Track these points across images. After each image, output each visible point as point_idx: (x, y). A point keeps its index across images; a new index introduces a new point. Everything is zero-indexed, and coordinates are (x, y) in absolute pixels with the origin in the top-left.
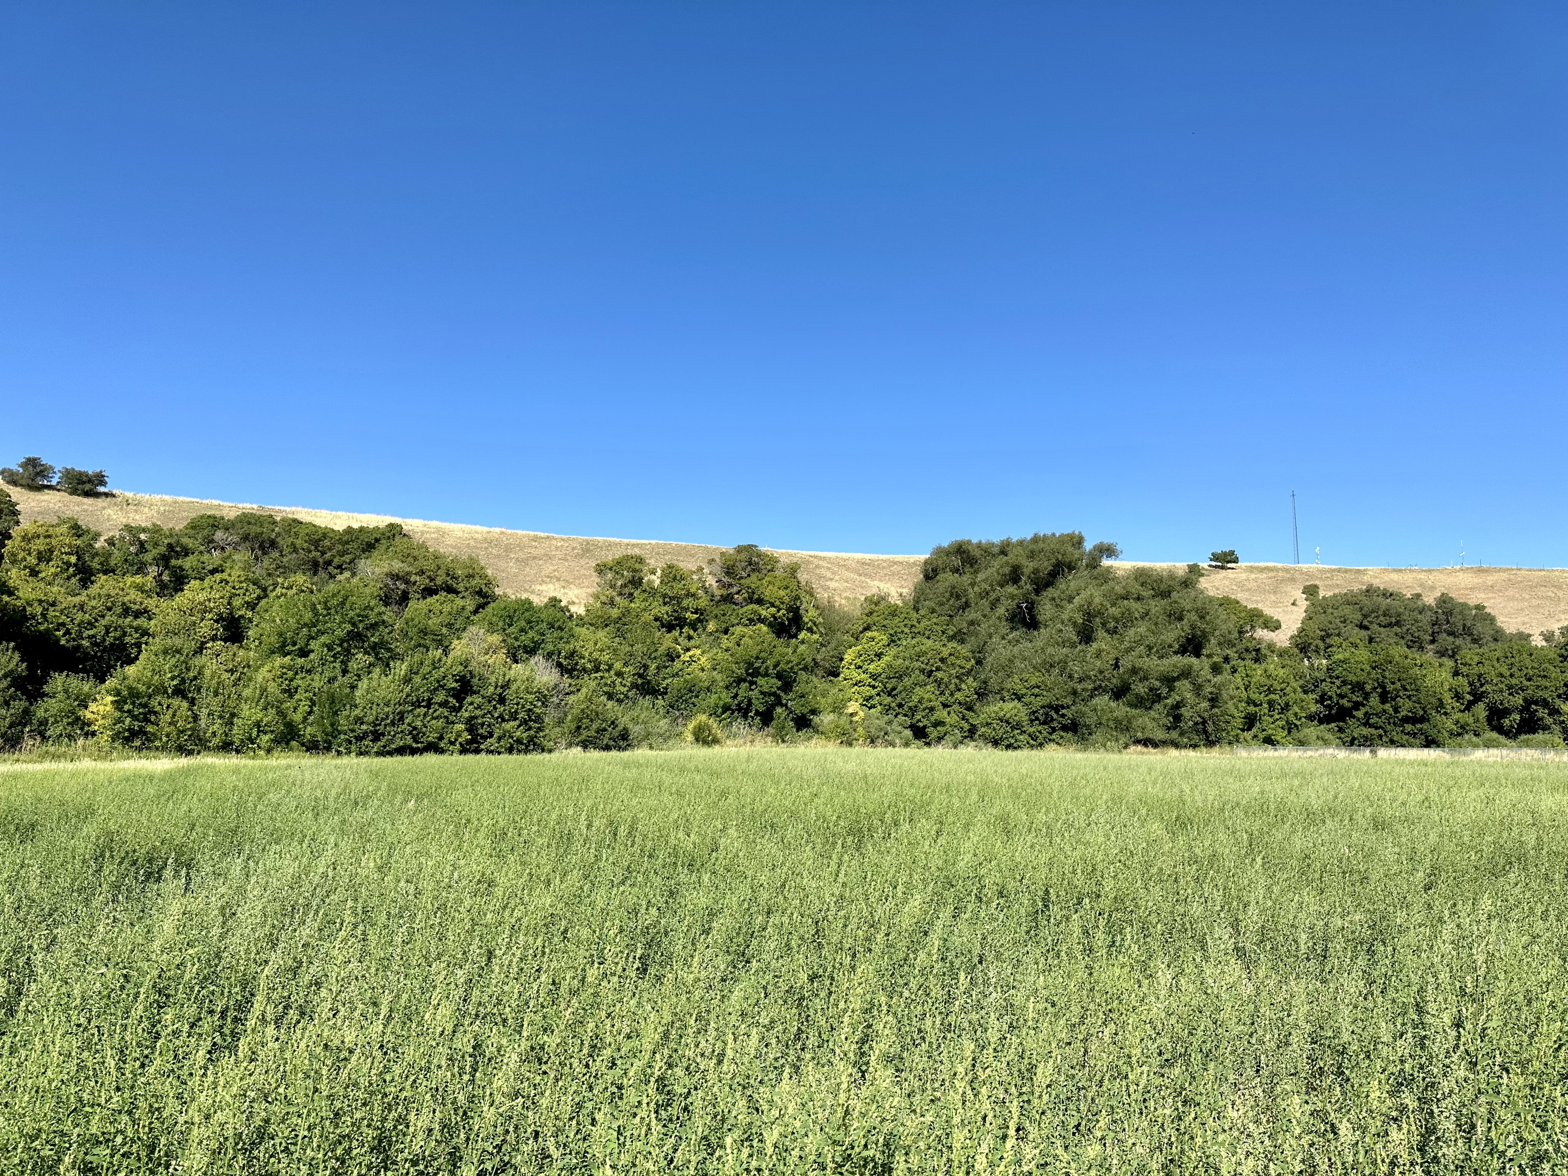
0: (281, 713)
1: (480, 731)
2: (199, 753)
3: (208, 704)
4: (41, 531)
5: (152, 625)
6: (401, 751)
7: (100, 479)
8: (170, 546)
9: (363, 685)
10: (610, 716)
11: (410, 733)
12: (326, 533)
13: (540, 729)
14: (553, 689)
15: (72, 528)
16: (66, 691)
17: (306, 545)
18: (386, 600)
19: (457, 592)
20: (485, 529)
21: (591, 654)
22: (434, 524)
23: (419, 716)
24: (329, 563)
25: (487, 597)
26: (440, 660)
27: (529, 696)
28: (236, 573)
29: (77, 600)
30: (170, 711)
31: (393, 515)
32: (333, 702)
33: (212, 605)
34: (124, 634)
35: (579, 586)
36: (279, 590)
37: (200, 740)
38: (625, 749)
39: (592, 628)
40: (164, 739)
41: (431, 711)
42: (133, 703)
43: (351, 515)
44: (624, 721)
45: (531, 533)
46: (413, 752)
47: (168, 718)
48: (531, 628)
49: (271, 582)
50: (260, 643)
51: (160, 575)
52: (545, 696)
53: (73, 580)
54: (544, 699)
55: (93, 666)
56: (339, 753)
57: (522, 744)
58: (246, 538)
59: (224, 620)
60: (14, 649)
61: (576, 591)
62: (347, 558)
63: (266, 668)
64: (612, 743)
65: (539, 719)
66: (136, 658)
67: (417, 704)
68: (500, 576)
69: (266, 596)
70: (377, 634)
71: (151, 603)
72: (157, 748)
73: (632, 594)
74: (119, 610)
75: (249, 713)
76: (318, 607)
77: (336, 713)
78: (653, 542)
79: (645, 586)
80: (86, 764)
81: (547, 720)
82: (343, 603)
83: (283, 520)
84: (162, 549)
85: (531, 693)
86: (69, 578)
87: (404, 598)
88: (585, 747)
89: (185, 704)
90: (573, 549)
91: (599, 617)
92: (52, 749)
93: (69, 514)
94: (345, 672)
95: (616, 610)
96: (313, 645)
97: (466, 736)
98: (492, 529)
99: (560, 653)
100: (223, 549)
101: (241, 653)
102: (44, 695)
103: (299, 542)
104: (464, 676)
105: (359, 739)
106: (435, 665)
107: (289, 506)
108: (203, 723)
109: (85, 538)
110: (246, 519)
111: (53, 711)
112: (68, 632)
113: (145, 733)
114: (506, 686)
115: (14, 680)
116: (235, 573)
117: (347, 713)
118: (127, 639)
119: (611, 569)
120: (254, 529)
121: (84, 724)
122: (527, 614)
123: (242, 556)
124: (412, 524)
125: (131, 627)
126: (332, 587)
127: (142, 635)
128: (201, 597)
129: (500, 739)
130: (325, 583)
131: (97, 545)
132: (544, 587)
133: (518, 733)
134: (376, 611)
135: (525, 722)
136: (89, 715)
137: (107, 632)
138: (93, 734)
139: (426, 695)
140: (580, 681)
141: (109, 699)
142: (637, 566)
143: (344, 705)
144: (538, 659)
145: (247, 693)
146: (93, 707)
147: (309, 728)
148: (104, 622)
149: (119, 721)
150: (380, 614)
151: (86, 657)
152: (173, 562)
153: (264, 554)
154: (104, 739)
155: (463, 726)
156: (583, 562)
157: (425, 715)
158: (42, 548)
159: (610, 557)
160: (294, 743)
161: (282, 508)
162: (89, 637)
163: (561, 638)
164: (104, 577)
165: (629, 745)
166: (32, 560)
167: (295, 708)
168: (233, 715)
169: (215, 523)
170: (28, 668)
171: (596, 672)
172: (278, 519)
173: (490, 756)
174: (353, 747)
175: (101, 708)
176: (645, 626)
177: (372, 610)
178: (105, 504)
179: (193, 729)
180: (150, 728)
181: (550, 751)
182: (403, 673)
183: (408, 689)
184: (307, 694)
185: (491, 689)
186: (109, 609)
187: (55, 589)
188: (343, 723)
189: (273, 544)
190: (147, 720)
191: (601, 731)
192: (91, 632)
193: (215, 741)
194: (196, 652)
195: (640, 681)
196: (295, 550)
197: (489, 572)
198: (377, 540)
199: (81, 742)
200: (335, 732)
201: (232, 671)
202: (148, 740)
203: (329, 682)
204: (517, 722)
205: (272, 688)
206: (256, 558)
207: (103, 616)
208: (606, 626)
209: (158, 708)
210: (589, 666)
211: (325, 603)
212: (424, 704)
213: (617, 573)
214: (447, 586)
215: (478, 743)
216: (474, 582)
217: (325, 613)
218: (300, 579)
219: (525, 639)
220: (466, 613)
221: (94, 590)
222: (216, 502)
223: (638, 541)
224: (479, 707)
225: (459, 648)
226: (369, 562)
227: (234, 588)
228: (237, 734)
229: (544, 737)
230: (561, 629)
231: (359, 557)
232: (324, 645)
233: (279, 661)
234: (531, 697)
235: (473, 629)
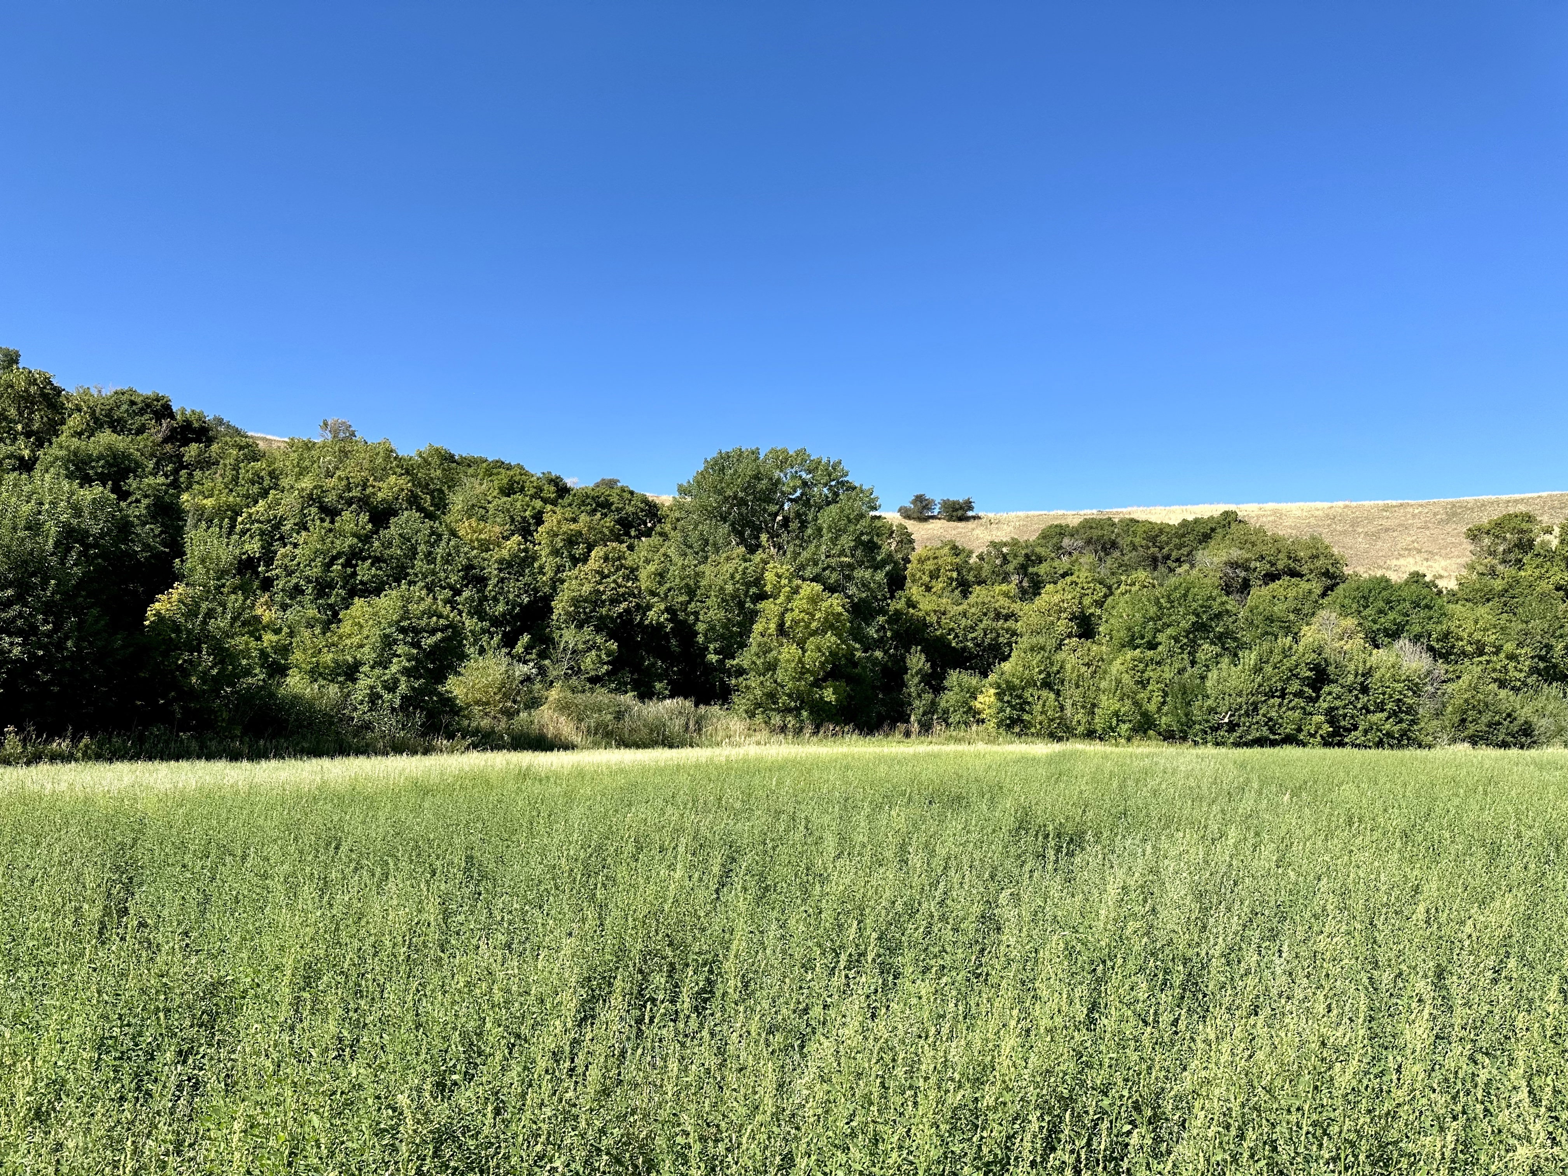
0: (1136, 704)
1: (1342, 723)
2: (1068, 739)
3: (1072, 695)
4: (930, 554)
5: (1019, 626)
6: (1260, 742)
7: (968, 505)
8: (1027, 556)
9: (1213, 675)
10: (1505, 707)
11: (1266, 724)
12: (1162, 529)
13: (1413, 722)
14: (1426, 676)
15: (952, 549)
16: (960, 685)
17: (1144, 543)
18: (1227, 589)
19: (1301, 576)
20: (1326, 505)
21: (1470, 635)
22: (1270, 506)
23: (1274, 706)
24: (1167, 557)
25: (1336, 578)
26: (1290, 648)
27: (1396, 685)
28: (1084, 574)
29: (960, 608)
30: (1041, 702)
31: (1226, 503)
32: (1184, 693)
33: (1066, 605)
34: (998, 635)
35: (1446, 557)
36: (1123, 587)
37: (1067, 728)
38: (1529, 747)
39: (1469, 605)
40: (1038, 727)
41: (1286, 701)
42: (1011, 695)
43: (1184, 508)
44: (1525, 713)
45: (1381, 503)
46: (1274, 744)
47: (1039, 708)
48: (1391, 608)
49: (1115, 580)
50: (1111, 638)
51: (1021, 582)
52: (1417, 685)
53: (957, 592)
54: (1416, 689)
55: (977, 664)
56: (1196, 743)
57: (1393, 738)
58: (1089, 542)
59: (1077, 618)
60: (921, 651)
61: (1443, 563)
62: (1185, 551)
63: (1119, 661)
64: (1509, 739)
65: (1410, 710)
66: (1009, 656)
67: (1270, 694)
68: (1348, 553)
69: (1111, 594)
70: (1222, 623)
71: (1016, 607)
72: (1033, 734)
73: (1520, 561)
74: (992, 615)
75: (1108, 704)
76: (1162, 601)
77: (1189, 704)
78: (1544, 494)
79: (1537, 549)
80: (981, 747)
81: (1421, 711)
82: (1185, 596)
83: (1121, 521)
84: (1021, 560)
85: (1398, 681)
86: (953, 591)
87: (1246, 586)
88: (1474, 743)
89: (1052, 696)
90: (1435, 514)
91: (1477, 591)
92: (954, 733)
93: (949, 537)
94: (1193, 663)
95: (1499, 581)
96: (1161, 637)
97: (1327, 728)
98: (1334, 504)
99: (1430, 636)
100: (1070, 554)
101: (1095, 648)
102: (945, 688)
103: (1137, 540)
104: (1319, 664)
105: (1216, 729)
106: (1286, 653)
107: (1126, 507)
108: (1068, 712)
109: (962, 556)
110: (1088, 524)
111: (952, 702)
112: (956, 636)
113: (1022, 721)
114: (1368, 674)
115: (923, 677)
116: (1082, 575)
117: (1200, 703)
118: (1001, 640)
119: (1488, 533)
120: (1096, 533)
121: (975, 713)
122: (1384, 593)
123: (1088, 558)
124: (1247, 510)
125: (1003, 629)
126: (1173, 580)
127: (1012, 636)
128: (1056, 598)
129: (1366, 732)
130: (1165, 577)
131: (971, 561)
132: (1402, 561)
133: (1388, 726)
134: (1219, 600)
135: (1395, 714)
136: (978, 706)
137: (985, 634)
138: (983, 721)
139: (1279, 685)
140: (1458, 667)
141: (992, 691)
142: (1525, 526)
143: (1196, 696)
144: (1403, 643)
145: (1103, 685)
146: (980, 698)
147: (1164, 718)
148: (982, 626)
149: (1002, 710)
150: (1223, 603)
151: (972, 657)
152: (1031, 570)
153: (1107, 554)
154: (991, 725)
155: (1323, 718)
156: (1449, 528)
157: (1280, 705)
158: (932, 568)
159: (1485, 519)
160: (1151, 732)
161: (1119, 510)
162: (973, 639)
163: (1430, 618)
164: (978, 588)
165: (1535, 742)
166: (926, 578)
167: (1149, 699)
168: (1094, 705)
169: (1061, 531)
170: (932, 667)
171: (1481, 655)
172: (1116, 520)
173: (1356, 750)
174: (1209, 738)
175: (987, 699)
176: (1543, 597)
177: (1214, 600)
178: (974, 526)
179: (1060, 718)
180: (1026, 717)
181: (1430, 747)
182: (1252, 662)
183: (1259, 679)
184: (1159, 686)
185: (1351, 678)
186: (985, 614)
187: (944, 600)
188: (1197, 714)
189: (1114, 544)
190: (1024, 710)
191: (1493, 725)
192: (973, 635)
193: (1080, 729)
194: (1057, 649)
195: (1542, 665)
196: (1135, 548)
197: (1335, 551)
198: (1213, 530)
199: (974, 727)
200: (1190, 723)
201: (1088, 665)
202: (1025, 727)
203: (1179, 673)
204: (1385, 714)
205: (1126, 679)
206: (1100, 559)
207: (981, 621)
208: (1488, 600)
209: (1030, 699)
210: (1469, 648)
211: (1169, 597)
212: (1278, 694)
213: (1497, 537)
214: (1290, 569)
215: (1341, 735)
216: (1319, 563)
217: (1169, 606)
218: (1142, 575)
219: (1386, 621)
220: (1314, 597)
221: (972, 599)
222: (1060, 512)
223: (1522, 496)
224: (1339, 697)
225: (1310, 634)
226: (1206, 552)
227: (1083, 588)
228: (1099, 723)
229: (1419, 731)
230: (1428, 607)
231: (1196, 549)
232: (1171, 637)
233: (1130, 654)
234: (1399, 686)
235: (1323, 613)
